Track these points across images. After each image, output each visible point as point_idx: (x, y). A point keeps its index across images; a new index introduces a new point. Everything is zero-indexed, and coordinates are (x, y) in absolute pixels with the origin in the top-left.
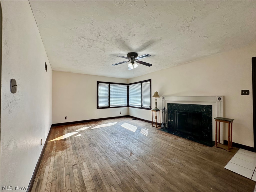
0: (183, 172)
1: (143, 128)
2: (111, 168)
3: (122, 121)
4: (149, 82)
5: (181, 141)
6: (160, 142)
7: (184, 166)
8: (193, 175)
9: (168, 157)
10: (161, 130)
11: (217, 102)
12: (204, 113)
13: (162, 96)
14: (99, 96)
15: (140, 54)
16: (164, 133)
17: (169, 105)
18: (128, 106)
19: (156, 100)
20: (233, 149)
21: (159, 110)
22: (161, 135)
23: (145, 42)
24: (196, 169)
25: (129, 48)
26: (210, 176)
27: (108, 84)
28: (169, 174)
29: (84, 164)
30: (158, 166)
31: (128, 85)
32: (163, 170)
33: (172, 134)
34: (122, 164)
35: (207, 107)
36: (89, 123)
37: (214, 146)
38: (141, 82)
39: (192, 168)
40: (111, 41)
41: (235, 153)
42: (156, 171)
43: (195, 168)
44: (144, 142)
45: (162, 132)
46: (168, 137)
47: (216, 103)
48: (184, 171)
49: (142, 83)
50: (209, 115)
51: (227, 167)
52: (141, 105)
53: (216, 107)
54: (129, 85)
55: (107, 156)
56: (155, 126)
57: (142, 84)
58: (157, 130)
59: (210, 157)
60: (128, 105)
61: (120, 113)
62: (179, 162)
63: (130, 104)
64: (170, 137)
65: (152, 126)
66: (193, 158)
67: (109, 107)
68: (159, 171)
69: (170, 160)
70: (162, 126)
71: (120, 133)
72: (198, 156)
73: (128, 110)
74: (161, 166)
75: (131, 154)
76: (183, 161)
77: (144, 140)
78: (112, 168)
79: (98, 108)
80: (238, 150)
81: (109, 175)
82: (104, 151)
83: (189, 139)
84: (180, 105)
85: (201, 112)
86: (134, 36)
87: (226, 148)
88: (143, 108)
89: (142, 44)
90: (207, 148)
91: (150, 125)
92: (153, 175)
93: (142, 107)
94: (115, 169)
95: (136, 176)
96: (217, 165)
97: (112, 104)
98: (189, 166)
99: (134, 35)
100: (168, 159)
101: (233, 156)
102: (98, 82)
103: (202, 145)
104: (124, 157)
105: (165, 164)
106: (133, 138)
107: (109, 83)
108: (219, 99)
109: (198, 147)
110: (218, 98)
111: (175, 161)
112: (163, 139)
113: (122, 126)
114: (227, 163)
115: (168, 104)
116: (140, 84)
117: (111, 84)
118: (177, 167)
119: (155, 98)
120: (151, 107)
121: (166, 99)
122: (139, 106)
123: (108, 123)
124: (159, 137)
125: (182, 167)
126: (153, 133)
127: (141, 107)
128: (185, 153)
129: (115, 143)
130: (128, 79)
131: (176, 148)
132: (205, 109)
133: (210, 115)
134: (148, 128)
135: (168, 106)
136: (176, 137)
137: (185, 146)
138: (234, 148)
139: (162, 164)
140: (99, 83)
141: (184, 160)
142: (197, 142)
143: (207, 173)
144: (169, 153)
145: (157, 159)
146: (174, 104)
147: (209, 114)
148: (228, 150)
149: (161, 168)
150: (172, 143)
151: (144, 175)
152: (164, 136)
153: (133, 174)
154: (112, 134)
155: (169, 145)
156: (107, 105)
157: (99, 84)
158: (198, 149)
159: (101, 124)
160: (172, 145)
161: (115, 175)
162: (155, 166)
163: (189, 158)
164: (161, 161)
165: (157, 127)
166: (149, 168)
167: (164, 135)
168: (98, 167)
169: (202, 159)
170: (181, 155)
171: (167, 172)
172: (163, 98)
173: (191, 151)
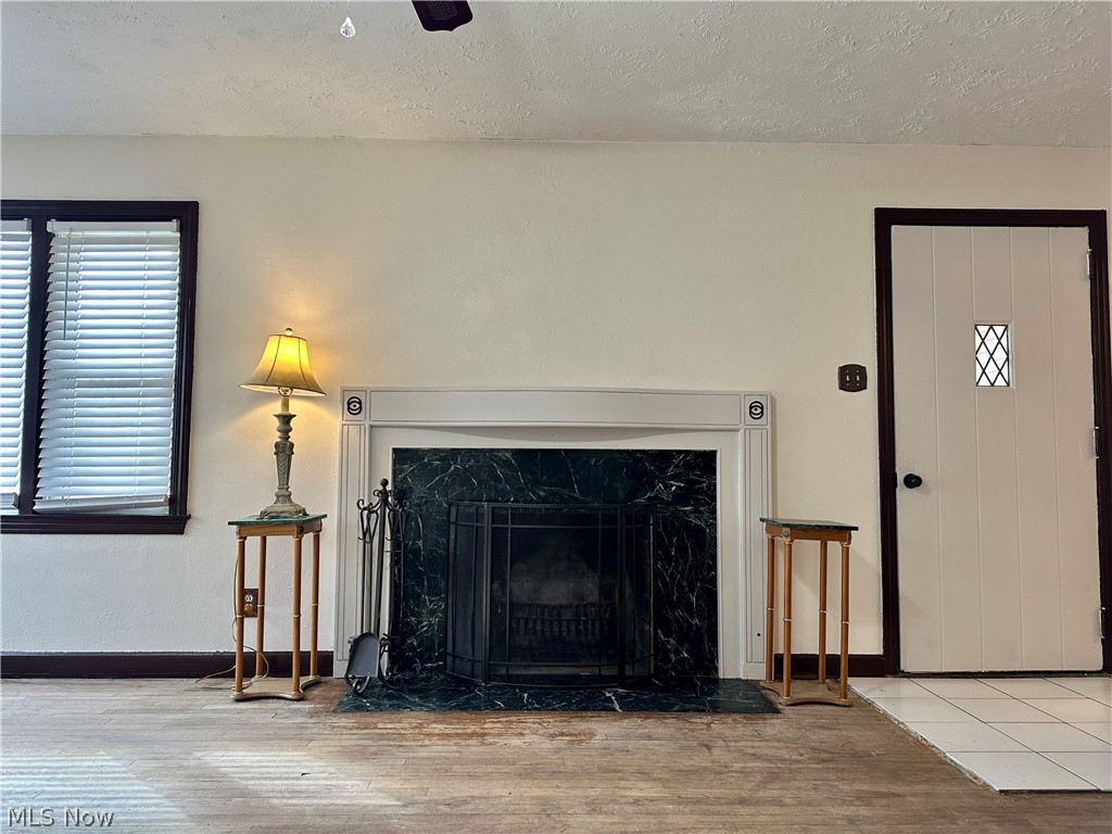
11: (741, 427)
12: (668, 504)
19: (286, 419)
35: (687, 465)
38: (36, 213)
47: (741, 434)
49: (52, 226)
52: (14, 485)
53: (740, 458)
57: (43, 240)
65: (244, 700)
84: (506, 463)
108: (756, 410)
110: (751, 408)
115: (400, 456)
116: (18, 227)
120: (180, 499)
121: (380, 410)
132: (674, 477)
133: (701, 512)
135: (397, 473)
146: (457, 453)
147: (696, 511)
148: (842, 700)
165: (301, 699)
172: (354, 405)
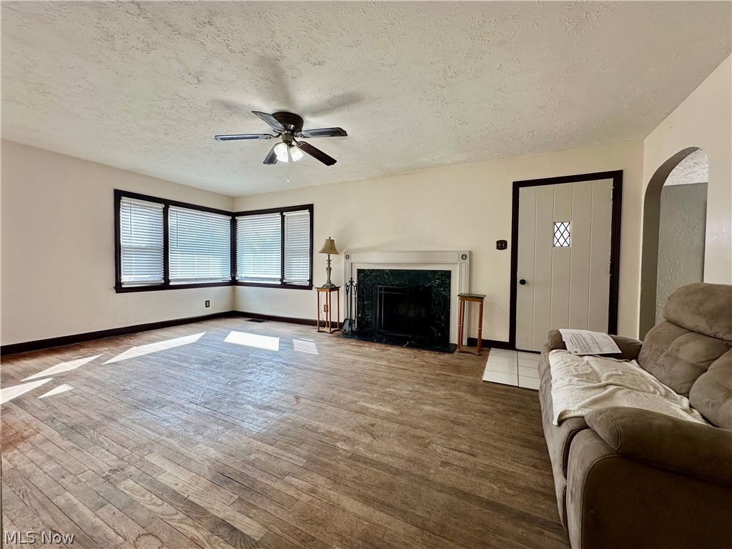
0: (426, 404)
1: (298, 339)
2: (259, 443)
3: (217, 329)
4: (307, 212)
5: (395, 352)
6: (355, 362)
7: (423, 393)
8: (443, 404)
9: (386, 386)
10: (345, 337)
11: (459, 263)
12: (435, 287)
13: (345, 251)
14: (122, 244)
15: (310, 123)
16: (353, 342)
17: (362, 274)
18: (234, 282)
19: (329, 261)
20: (482, 350)
21: (337, 289)
22: (348, 347)
23: (339, 92)
24: (443, 392)
25: (287, 98)
26: (468, 397)
27: (161, 206)
28: (401, 414)
29: (154, 459)
30: (375, 407)
31: (234, 216)
32: (388, 410)
33: (372, 341)
34: (284, 425)
35: (442, 275)
36: (82, 347)
37: (455, 350)
38: (281, 211)
39: (438, 393)
40: (240, 55)
41: (487, 356)
42: (375, 415)
43: (441, 392)
44: (318, 368)
45: (349, 341)
46: (367, 349)
47: (458, 266)
48: (427, 402)
49: (284, 214)
50: (444, 290)
51: (486, 377)
52: (280, 277)
53: (458, 273)
54: (236, 218)
55: (226, 419)
56: (327, 329)
57: (283, 217)
58: (335, 339)
59: (457, 369)
60: (233, 278)
61: (207, 304)
62: (410, 389)
63: (242, 275)
64: (372, 349)
65: (319, 331)
66: (432, 377)
67: (165, 285)
68: (381, 414)
69: (391, 390)
70: (346, 327)
71: (232, 358)
72: (437, 371)
73: (234, 294)
74: (381, 405)
75: (297, 398)
76: (417, 387)
77: (313, 365)
78: (261, 441)
79: (119, 288)
80: (489, 351)
81: (263, 458)
82: (207, 410)
83: (410, 346)
85: (430, 287)
86: (317, 66)
87: (475, 350)
88: (285, 285)
89: (327, 97)
90: (446, 357)
91: (313, 330)
92: (373, 425)
93: (284, 283)
94: (272, 441)
95: (336, 437)
96: (470, 378)
97: (176, 275)
98: (431, 392)
99: (320, 64)
100: (388, 389)
101: (487, 360)
102: (119, 195)
103: (436, 353)
104: (283, 409)
105: (386, 398)
106: (281, 365)
107: (167, 203)
108: (464, 257)
109: (430, 357)
110: (462, 256)
111: (404, 389)
112: (358, 355)
113: (225, 341)
114: (482, 373)
115: (359, 271)
116: (278, 215)
117: (172, 208)
118: (412, 399)
119: (327, 255)
120: (311, 281)
121: (354, 258)
122: (275, 279)
123: (167, 338)
124: (346, 352)
125: (419, 396)
126: (330, 346)
127: (280, 283)
128: (413, 371)
129: (231, 386)
130: (233, 199)
131: (393, 367)
132: (437, 279)
133: (446, 291)
134: (309, 336)
135: (358, 276)
136: (383, 346)
137: (408, 360)
138: (484, 349)
139: (381, 399)
140: (123, 198)
141: (417, 384)
142: (427, 349)
143: (462, 394)
144: (385, 378)
145: (366, 394)
146: (374, 270)
148: (478, 353)
149: (382, 408)
150: (381, 358)
151: (354, 430)
152: (356, 349)
153: (327, 436)
154: (205, 363)
155: (377, 364)
156: (158, 278)
157: (124, 200)
158: (432, 361)
159: (140, 345)
160: (384, 363)
161: (281, 452)
162: (367, 408)
163: (425, 378)
164: (375, 395)
165: (331, 333)
166: (358, 414)
167: (356, 346)
168: (212, 452)
169: (446, 375)
170: (409, 377)
171: (397, 412)
172: (347, 257)
173: (423, 366)
